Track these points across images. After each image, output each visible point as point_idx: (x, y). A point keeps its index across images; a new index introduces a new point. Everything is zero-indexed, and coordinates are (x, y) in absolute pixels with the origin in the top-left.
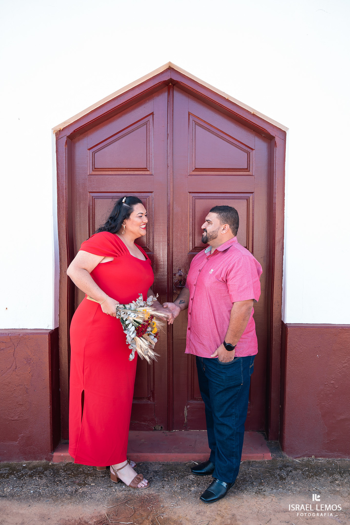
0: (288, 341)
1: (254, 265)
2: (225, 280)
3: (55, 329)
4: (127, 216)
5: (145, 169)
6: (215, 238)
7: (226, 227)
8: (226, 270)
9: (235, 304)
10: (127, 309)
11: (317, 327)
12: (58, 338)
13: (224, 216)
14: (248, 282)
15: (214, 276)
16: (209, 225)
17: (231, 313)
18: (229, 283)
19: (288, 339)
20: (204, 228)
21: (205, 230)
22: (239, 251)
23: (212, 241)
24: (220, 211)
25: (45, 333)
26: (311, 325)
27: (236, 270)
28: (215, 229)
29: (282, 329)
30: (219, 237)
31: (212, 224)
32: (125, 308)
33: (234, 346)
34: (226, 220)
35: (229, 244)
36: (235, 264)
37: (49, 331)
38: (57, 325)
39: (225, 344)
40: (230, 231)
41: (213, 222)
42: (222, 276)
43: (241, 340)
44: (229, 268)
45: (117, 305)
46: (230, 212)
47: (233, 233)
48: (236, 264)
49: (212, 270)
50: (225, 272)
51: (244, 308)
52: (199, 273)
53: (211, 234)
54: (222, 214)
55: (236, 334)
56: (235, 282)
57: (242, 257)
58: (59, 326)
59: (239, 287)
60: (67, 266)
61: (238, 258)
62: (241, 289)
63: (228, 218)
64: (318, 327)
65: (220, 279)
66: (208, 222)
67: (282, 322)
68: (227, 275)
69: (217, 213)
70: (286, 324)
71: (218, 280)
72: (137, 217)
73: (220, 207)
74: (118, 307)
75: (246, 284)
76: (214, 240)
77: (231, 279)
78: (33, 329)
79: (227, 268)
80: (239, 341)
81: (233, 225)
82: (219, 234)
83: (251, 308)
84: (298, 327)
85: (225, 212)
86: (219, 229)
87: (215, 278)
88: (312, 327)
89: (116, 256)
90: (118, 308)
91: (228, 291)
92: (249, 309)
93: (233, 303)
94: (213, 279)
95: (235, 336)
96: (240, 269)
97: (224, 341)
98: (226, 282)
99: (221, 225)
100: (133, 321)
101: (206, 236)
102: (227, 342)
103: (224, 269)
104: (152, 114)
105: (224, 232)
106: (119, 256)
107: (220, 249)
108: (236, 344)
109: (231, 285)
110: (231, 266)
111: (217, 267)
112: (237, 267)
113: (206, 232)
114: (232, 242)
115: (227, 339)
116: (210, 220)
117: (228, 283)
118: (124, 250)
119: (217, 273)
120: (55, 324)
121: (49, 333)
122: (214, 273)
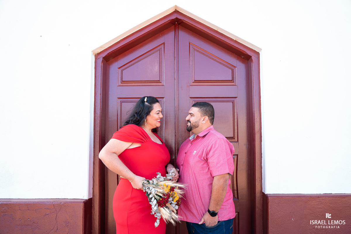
0: (269, 208)
1: (227, 145)
2: (206, 159)
3: (89, 199)
4: (148, 113)
5: (159, 82)
6: (197, 127)
7: (206, 118)
8: (206, 150)
9: (215, 178)
10: (151, 183)
11: (290, 196)
12: (92, 206)
13: (204, 110)
14: (223, 160)
15: (197, 156)
16: (192, 117)
17: (213, 185)
18: (210, 160)
19: (269, 207)
20: (188, 119)
21: (188, 121)
22: (215, 135)
23: (195, 129)
24: (200, 106)
25: (80, 202)
26: (286, 195)
27: (214, 150)
28: (197, 120)
29: (263, 198)
30: (200, 126)
31: (194, 116)
32: (149, 183)
33: (217, 212)
34: (205, 113)
35: (207, 131)
36: (212, 145)
37: (83, 201)
38: (91, 196)
39: (209, 211)
40: (209, 122)
41: (195, 115)
42: (203, 155)
43: (222, 207)
44: (208, 149)
45: (143, 181)
46: (208, 107)
47: (210, 123)
48: (214, 145)
49: (195, 152)
50: (206, 152)
51: (222, 181)
52: (185, 155)
53: (194, 124)
54: (203, 108)
55: (218, 203)
56: (213, 160)
57: (218, 140)
58: (93, 197)
59: (217, 164)
60: (98, 151)
61: (215, 140)
62: (219, 165)
63: (207, 112)
64: (292, 196)
65: (202, 158)
66: (191, 114)
67: (263, 194)
68: (207, 155)
69: (199, 107)
70: (267, 194)
71: (201, 159)
72: (155, 114)
73: (200, 103)
74: (144, 182)
75: (222, 161)
76: (196, 128)
77: (211, 158)
78: (72, 199)
79: (207, 149)
80: (221, 208)
81: (211, 117)
82: (200, 124)
83: (227, 180)
84: (276, 196)
85: (205, 107)
86: (200, 120)
87: (198, 158)
88: (287, 196)
89: (143, 142)
90: (144, 184)
91: (209, 168)
92: (226, 181)
93: (213, 177)
94: (197, 159)
95: (217, 204)
96: (217, 149)
97: (209, 209)
98: (206, 160)
99: (202, 117)
100: (155, 195)
101: (190, 126)
102: (211, 210)
103: (205, 150)
104: (164, 44)
105: (204, 122)
106: (145, 142)
107: (201, 135)
108: (219, 210)
109: (211, 162)
110: (210, 147)
111: (199, 149)
112: (214, 147)
113: (190, 122)
114: (210, 129)
115: (211, 208)
116: (193, 113)
117: (208, 161)
118: (148, 138)
119: (199, 154)
120: (89, 195)
121: (84, 202)
122: (197, 154)
